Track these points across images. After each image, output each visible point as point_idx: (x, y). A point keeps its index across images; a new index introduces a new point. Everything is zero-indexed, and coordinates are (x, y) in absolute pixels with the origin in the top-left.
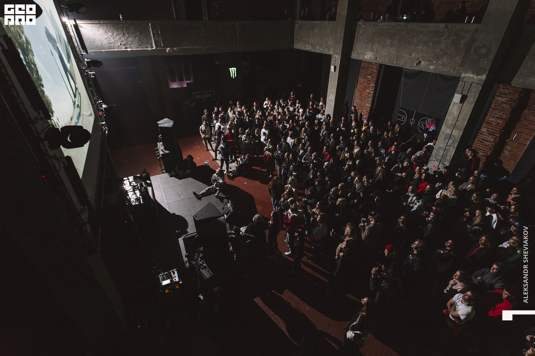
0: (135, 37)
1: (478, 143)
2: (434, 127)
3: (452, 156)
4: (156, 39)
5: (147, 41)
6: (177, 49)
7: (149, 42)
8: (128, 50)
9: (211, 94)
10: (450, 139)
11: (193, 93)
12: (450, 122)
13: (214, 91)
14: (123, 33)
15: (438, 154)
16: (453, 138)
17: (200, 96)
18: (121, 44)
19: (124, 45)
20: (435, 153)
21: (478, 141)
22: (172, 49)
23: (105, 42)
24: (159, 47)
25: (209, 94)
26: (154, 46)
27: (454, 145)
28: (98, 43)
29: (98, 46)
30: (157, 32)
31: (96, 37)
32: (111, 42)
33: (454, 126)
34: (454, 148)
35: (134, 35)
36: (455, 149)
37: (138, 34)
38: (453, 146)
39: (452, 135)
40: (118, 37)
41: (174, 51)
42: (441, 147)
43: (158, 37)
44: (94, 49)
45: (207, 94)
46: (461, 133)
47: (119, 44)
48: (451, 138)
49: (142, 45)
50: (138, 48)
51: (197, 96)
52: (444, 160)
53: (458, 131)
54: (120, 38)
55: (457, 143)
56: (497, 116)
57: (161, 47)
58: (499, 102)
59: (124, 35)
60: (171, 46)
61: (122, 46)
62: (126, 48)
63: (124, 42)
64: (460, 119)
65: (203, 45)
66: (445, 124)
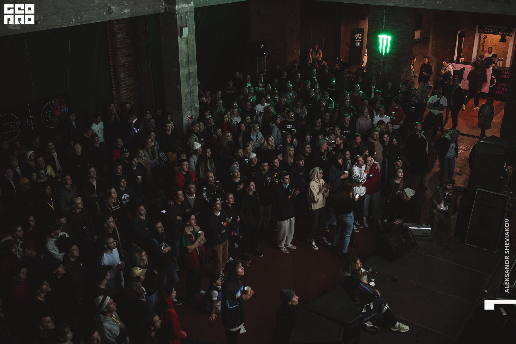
2: (66, 109)
3: (198, 95)
10: (191, 78)
12: (184, 61)
15: (187, 101)
16: (192, 76)
20: (185, 103)
27: (195, 82)
33: (188, 63)
36: (198, 85)
38: (195, 84)
39: (191, 73)
42: (187, 93)
46: (197, 67)
52: (194, 104)
53: (193, 65)
55: (197, 78)
56: (126, 54)
58: (122, 40)
64: (190, 53)
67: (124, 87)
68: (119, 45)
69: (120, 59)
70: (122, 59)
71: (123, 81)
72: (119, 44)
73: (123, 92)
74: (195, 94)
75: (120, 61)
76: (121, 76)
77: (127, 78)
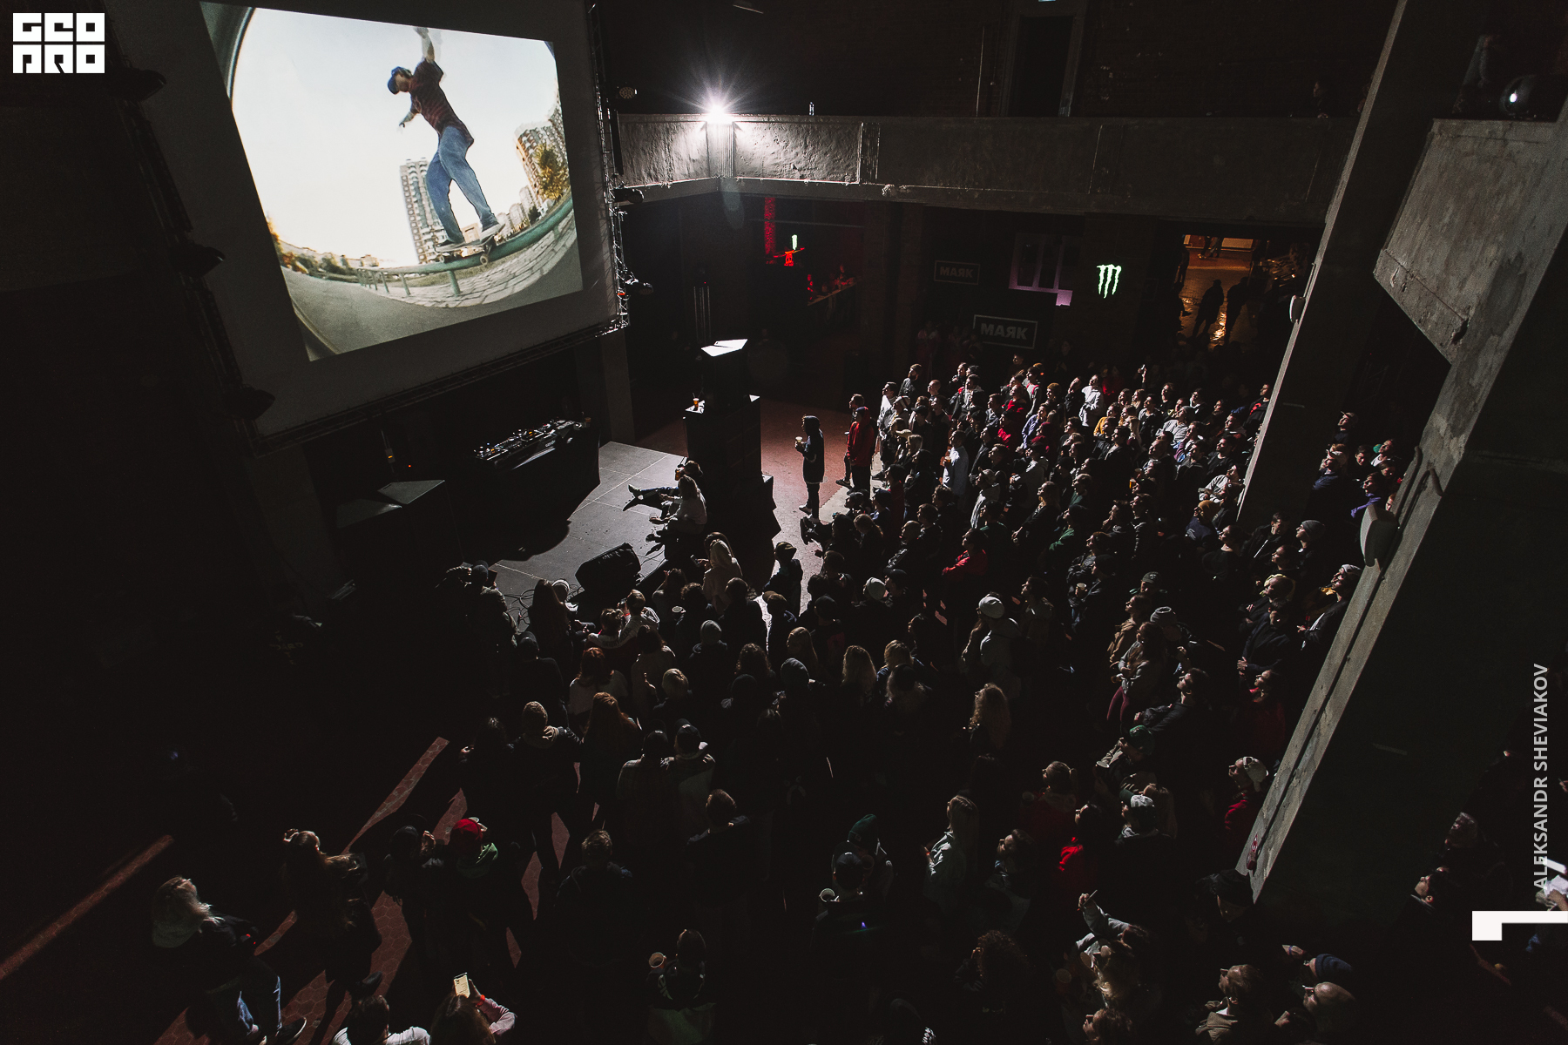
0: (826, 154)
4: (866, 161)
5: (847, 163)
6: (907, 188)
7: (851, 167)
8: (805, 181)
9: (1025, 330)
11: (975, 316)
13: (1037, 322)
14: (806, 143)
17: (991, 326)
18: (795, 168)
19: (800, 170)
22: (897, 186)
23: (769, 162)
24: (869, 181)
25: (1019, 328)
26: (858, 176)
28: (756, 163)
29: (756, 168)
30: (873, 144)
31: (757, 150)
32: (778, 161)
35: (825, 150)
37: (833, 146)
40: (794, 152)
41: (900, 194)
43: (872, 156)
44: (749, 173)
45: (1014, 328)
47: (792, 167)
49: (833, 173)
50: (824, 179)
51: (984, 326)
54: (797, 154)
57: (873, 180)
59: (806, 147)
60: (897, 183)
61: (796, 171)
62: (802, 177)
63: (802, 164)
65: (977, 184)
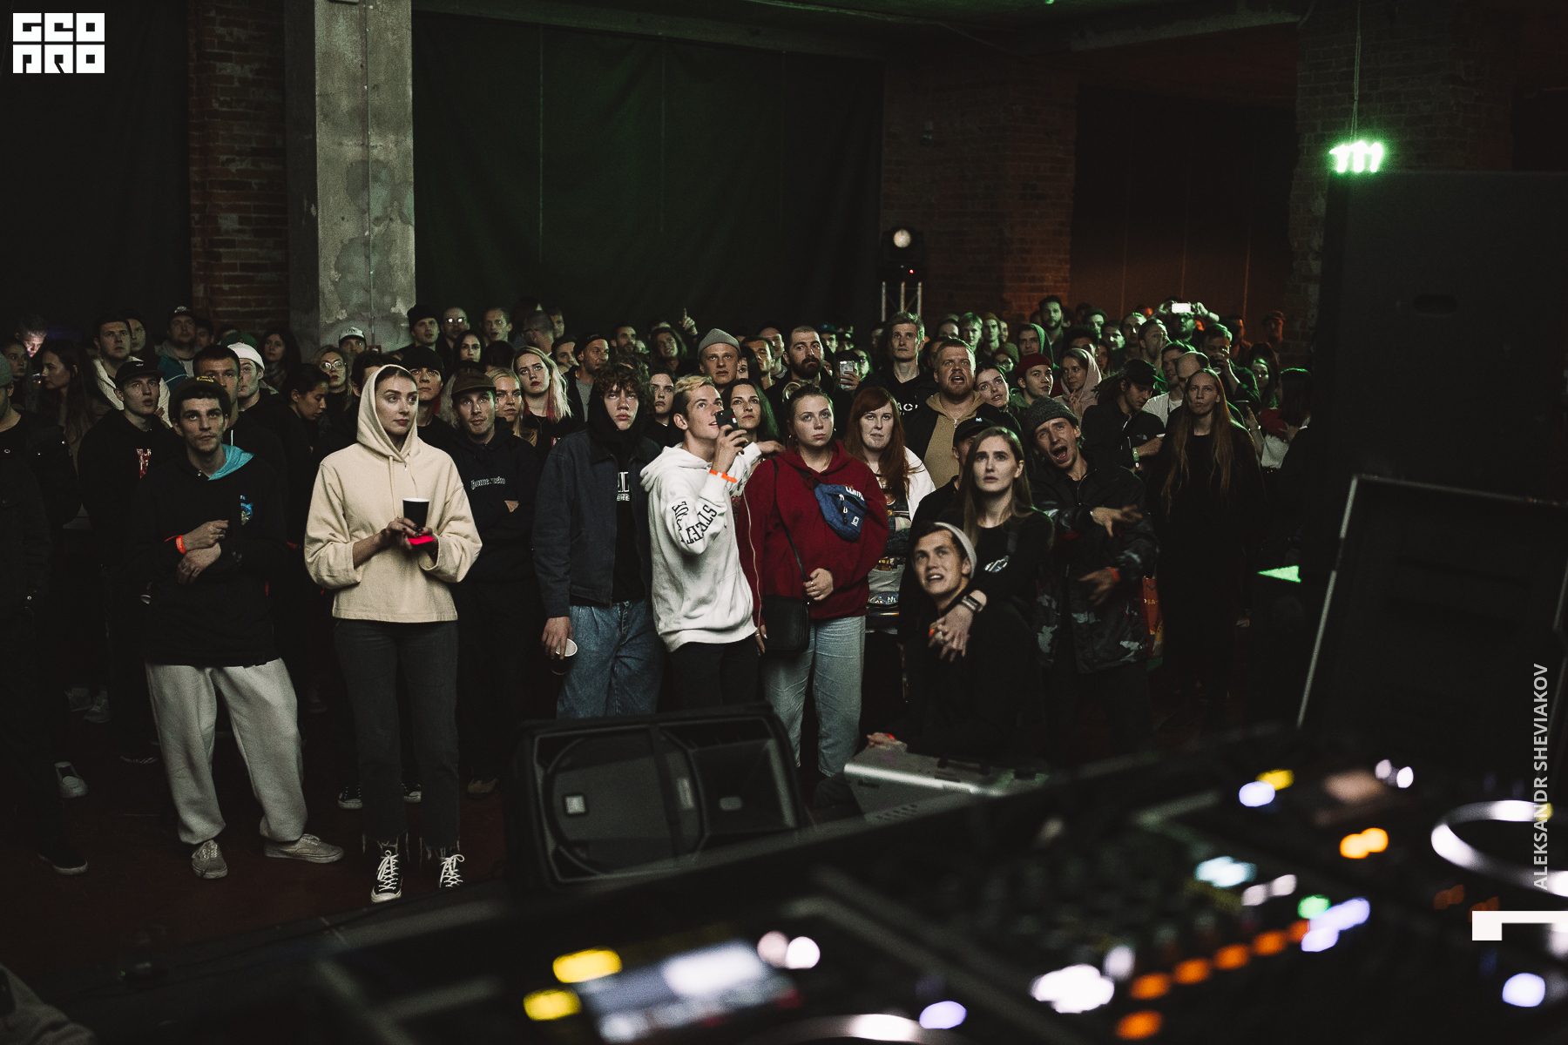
1: (233, 291)
3: (413, 262)
10: (374, 184)
12: (345, 104)
15: (350, 278)
16: (384, 175)
20: (334, 283)
21: (229, 280)
27: (401, 206)
34: (405, 222)
36: (413, 223)
38: (401, 215)
42: (351, 240)
46: (410, 142)
48: (376, 179)
52: (387, 299)
53: (392, 137)
55: (411, 190)
66: (326, 116)
67: (232, 267)
68: (222, 104)
69: (223, 158)
70: (233, 160)
71: (230, 244)
72: (222, 99)
73: (226, 287)
74: (396, 258)
75: (223, 164)
76: (220, 221)
77: (247, 238)
